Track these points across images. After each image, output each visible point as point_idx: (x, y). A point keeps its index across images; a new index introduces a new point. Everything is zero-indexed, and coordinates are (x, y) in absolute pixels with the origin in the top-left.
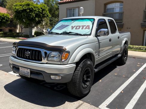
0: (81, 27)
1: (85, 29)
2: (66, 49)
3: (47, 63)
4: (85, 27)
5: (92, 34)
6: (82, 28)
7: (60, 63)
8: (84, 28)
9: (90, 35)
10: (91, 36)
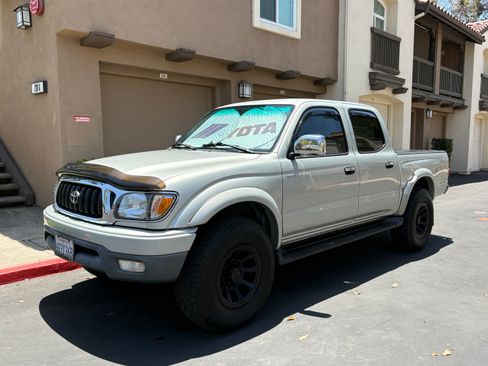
0: (253, 130)
1: (263, 132)
2: (164, 187)
3: (114, 225)
4: (262, 129)
5: (276, 150)
6: (256, 133)
7: (145, 226)
8: (260, 132)
9: (270, 151)
10: (272, 154)
